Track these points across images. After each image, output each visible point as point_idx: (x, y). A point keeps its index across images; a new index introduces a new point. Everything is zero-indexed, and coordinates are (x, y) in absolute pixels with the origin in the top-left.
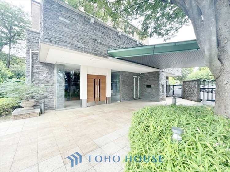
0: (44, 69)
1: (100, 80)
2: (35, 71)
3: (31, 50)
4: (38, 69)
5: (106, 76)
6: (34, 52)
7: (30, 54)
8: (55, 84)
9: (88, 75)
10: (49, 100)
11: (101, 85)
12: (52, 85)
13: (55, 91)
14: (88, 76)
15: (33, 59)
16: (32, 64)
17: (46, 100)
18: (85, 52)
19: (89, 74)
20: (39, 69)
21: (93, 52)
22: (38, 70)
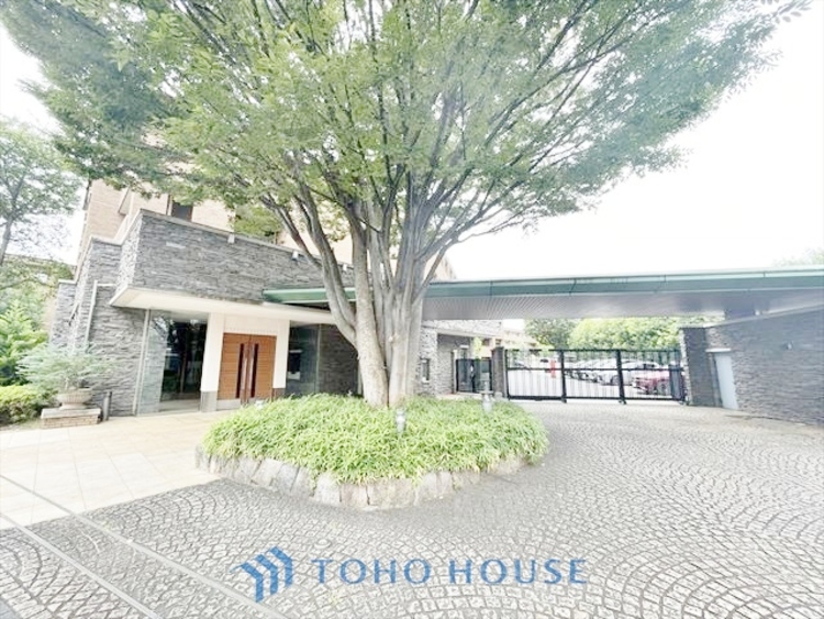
0: (121, 322)
1: (257, 346)
2: (99, 325)
3: (96, 281)
4: (105, 322)
5: (275, 338)
6: (104, 285)
7: (94, 291)
8: (141, 356)
9: (225, 334)
10: (122, 391)
11: (259, 359)
12: (133, 357)
13: (139, 371)
14: (224, 337)
15: (97, 301)
16: (95, 311)
17: (115, 392)
18: (211, 297)
19: (228, 331)
20: (108, 321)
21: (228, 295)
22: (106, 324)
